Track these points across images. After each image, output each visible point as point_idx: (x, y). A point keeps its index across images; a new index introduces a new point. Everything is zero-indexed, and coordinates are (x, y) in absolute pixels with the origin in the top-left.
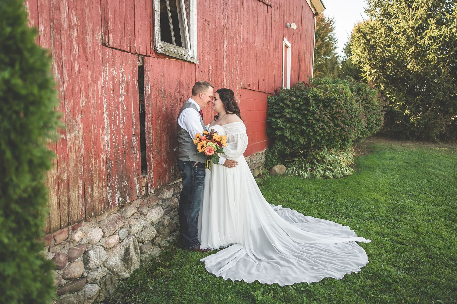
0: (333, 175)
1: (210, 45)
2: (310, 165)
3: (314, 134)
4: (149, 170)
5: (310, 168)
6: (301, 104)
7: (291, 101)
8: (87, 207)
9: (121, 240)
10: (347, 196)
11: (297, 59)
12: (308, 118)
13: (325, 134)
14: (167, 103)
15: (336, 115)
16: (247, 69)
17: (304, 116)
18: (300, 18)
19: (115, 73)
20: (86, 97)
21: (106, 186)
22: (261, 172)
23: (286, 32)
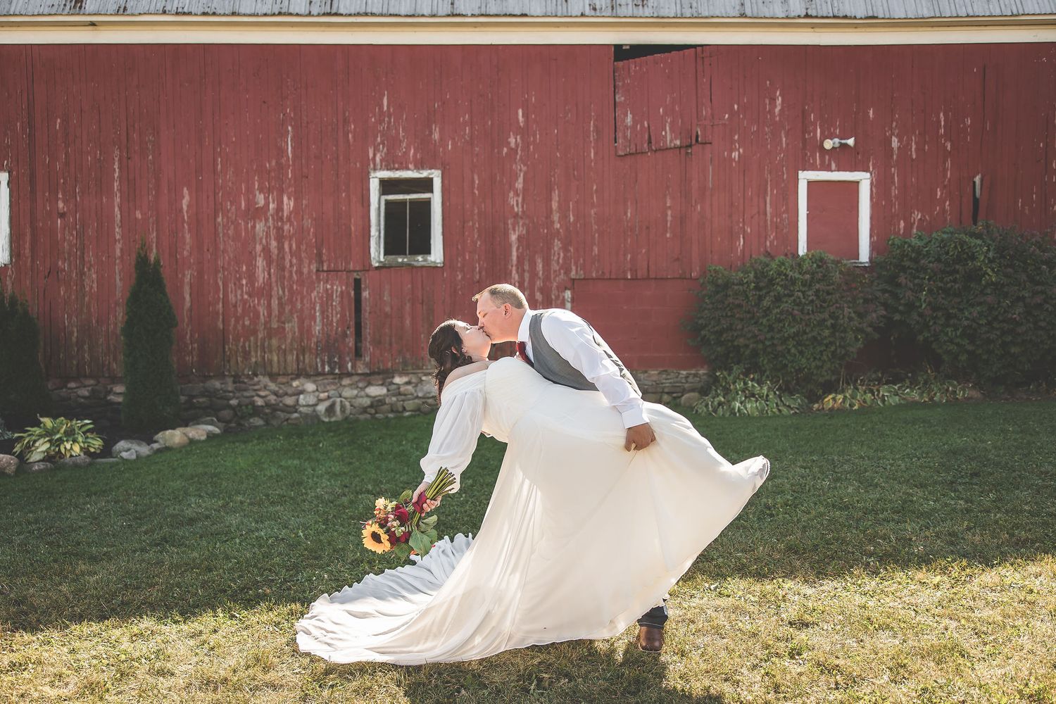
1: (475, 243)
4: (364, 355)
8: (300, 367)
9: (329, 397)
19: (329, 287)
20: (301, 304)
21: (316, 358)
22: (668, 401)
23: (827, 157)
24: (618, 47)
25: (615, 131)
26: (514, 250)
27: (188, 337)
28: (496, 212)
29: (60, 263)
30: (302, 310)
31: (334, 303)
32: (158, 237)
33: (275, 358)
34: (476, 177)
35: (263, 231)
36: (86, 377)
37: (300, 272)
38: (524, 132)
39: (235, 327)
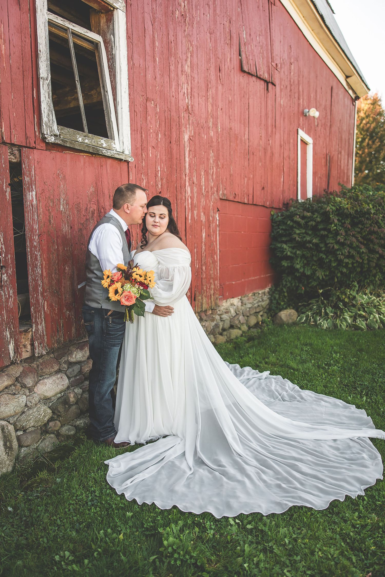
0: (366, 324)
1: (157, 135)
2: (333, 310)
3: (338, 265)
4: (36, 321)
5: (332, 314)
6: (318, 222)
7: (303, 218)
10: (378, 358)
11: (323, 161)
12: (328, 242)
13: (355, 265)
14: (71, 218)
15: (370, 236)
16: (230, 171)
17: (323, 238)
18: (328, 103)
22: (261, 320)
26: (187, 154)
34: (156, 36)
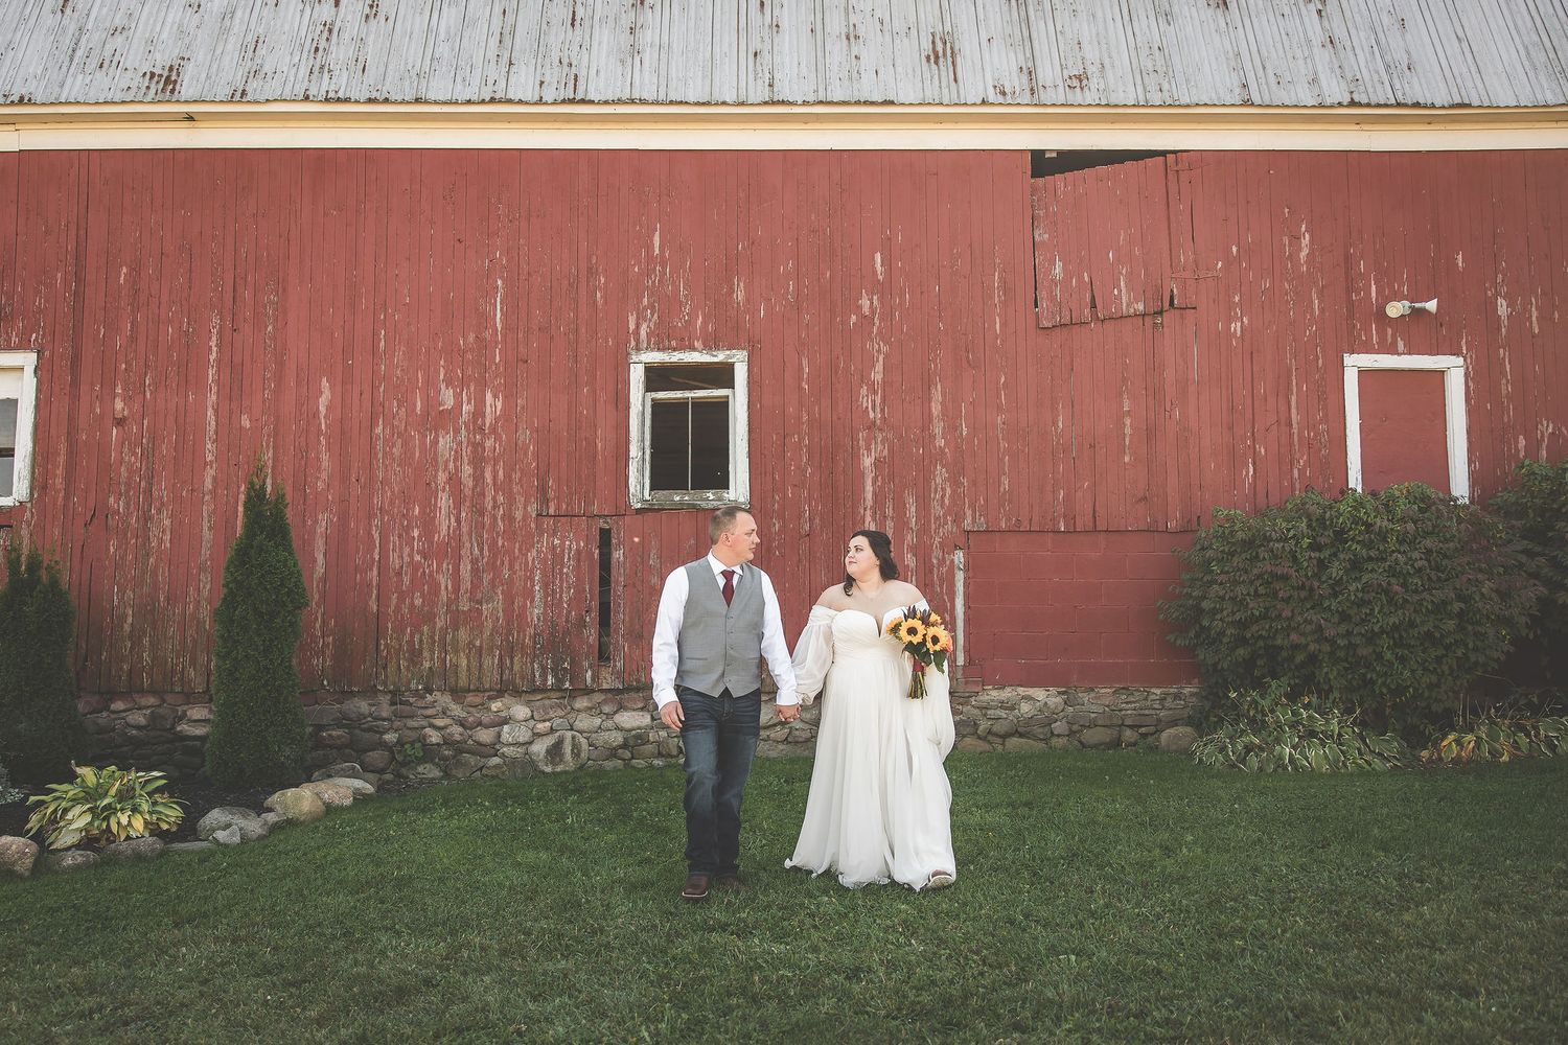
1: (804, 470)
4: (614, 658)
8: (505, 678)
9: (552, 730)
19: (556, 542)
20: (510, 570)
21: (532, 663)
22: (1132, 740)
23: (1389, 331)
24: (1037, 156)
25: (1036, 289)
26: (869, 482)
27: (318, 626)
28: (839, 419)
29: (112, 500)
30: (511, 582)
31: (565, 570)
32: (275, 459)
33: (464, 663)
34: (805, 362)
35: (451, 449)
36: (142, 692)
37: (509, 518)
38: (884, 289)
39: (398, 608)
